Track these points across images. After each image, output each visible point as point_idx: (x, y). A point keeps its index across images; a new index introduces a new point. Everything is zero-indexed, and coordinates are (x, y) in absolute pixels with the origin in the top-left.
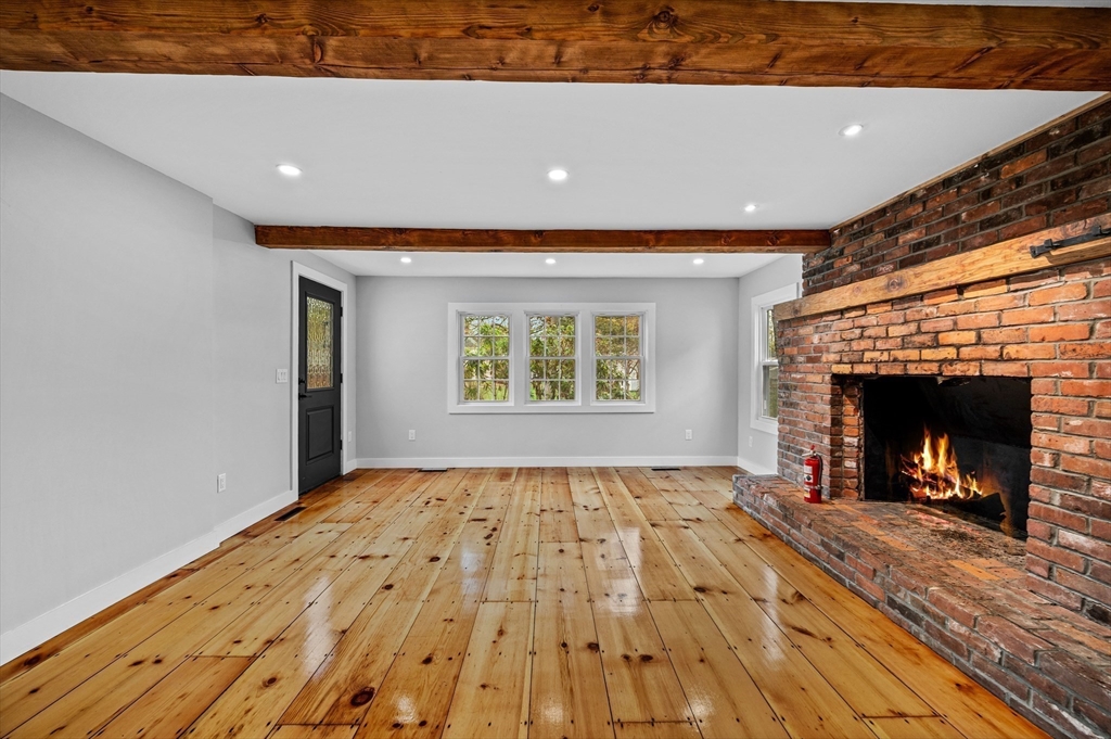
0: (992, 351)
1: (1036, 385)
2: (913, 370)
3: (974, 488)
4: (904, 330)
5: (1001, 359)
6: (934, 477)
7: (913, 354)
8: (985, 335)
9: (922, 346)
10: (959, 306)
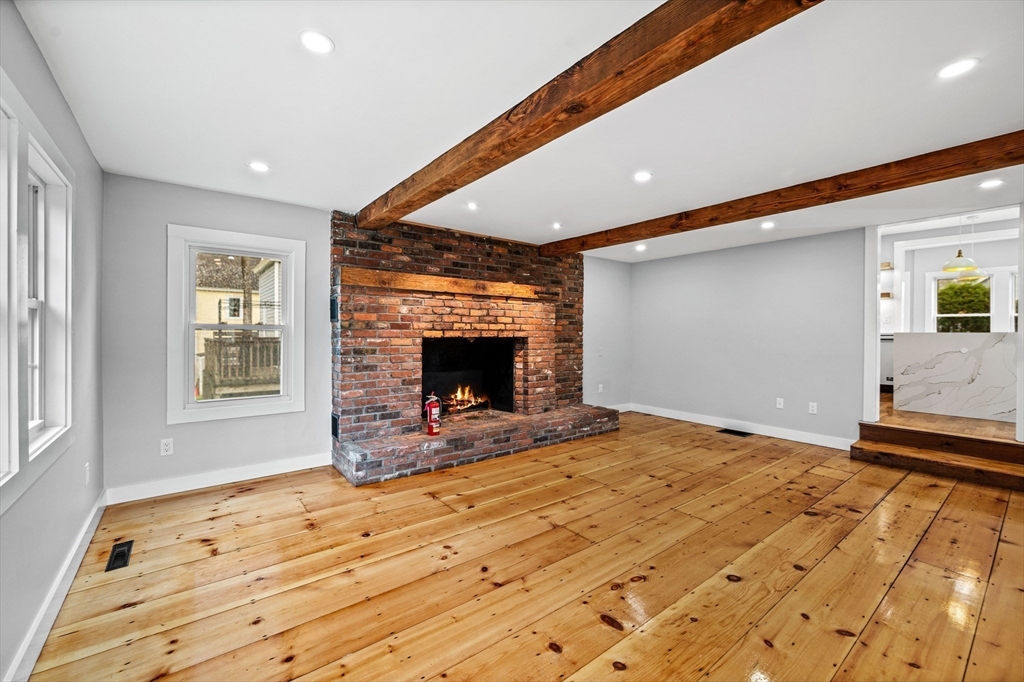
0: (517, 327)
1: (530, 340)
2: (485, 335)
4: (480, 313)
5: (520, 330)
7: (485, 326)
8: (516, 320)
9: (490, 323)
10: (506, 306)
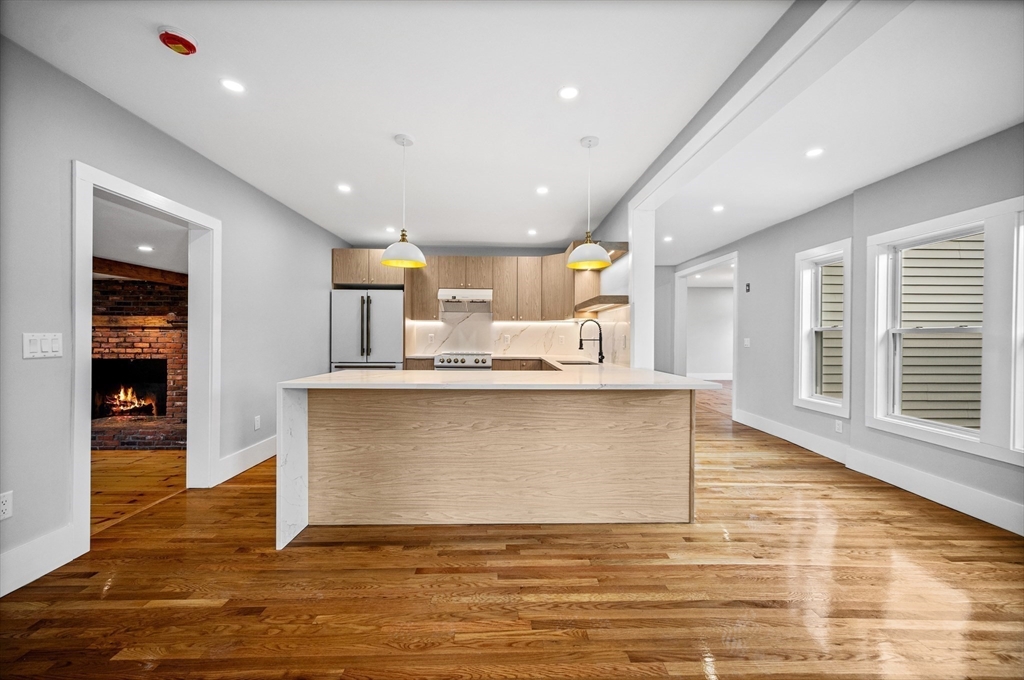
0: (155, 350)
1: (168, 361)
2: (121, 356)
3: (143, 403)
4: (117, 340)
5: (157, 353)
6: (125, 402)
7: (123, 350)
8: (153, 345)
9: (127, 347)
10: (142, 334)
